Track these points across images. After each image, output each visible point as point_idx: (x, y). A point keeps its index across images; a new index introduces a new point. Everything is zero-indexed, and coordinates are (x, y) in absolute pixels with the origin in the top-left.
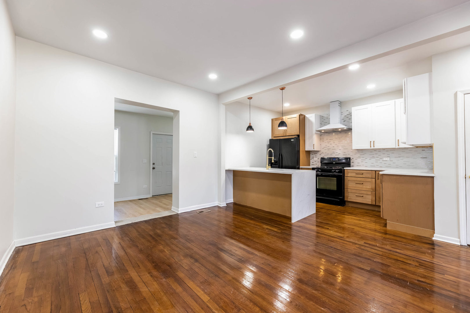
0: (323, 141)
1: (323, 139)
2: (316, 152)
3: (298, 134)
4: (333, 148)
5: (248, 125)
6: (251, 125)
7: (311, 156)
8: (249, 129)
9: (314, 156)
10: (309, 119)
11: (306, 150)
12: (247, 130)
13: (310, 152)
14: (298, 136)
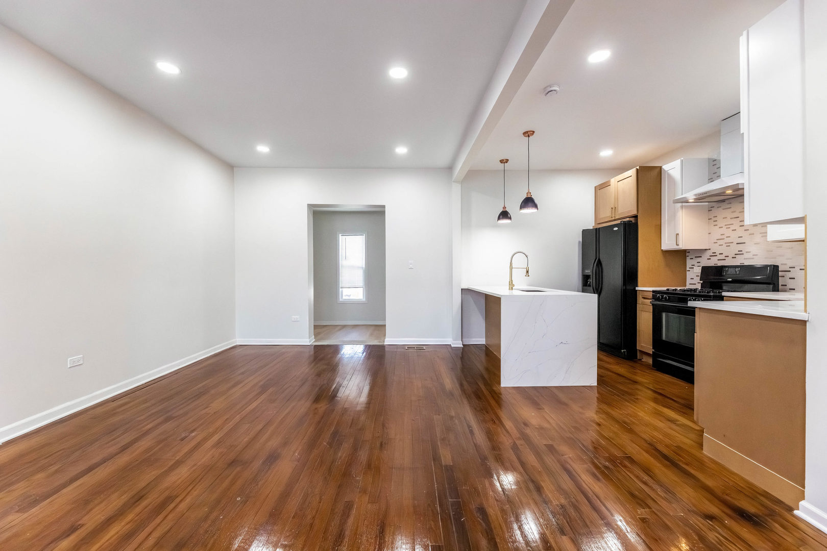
0: (716, 223)
1: (715, 219)
2: (699, 253)
3: (635, 212)
4: (740, 240)
5: (502, 210)
6: (507, 209)
7: (689, 263)
8: (501, 217)
9: (694, 262)
10: (669, 175)
11: (664, 247)
12: (499, 218)
13: (687, 254)
14: (636, 217)
